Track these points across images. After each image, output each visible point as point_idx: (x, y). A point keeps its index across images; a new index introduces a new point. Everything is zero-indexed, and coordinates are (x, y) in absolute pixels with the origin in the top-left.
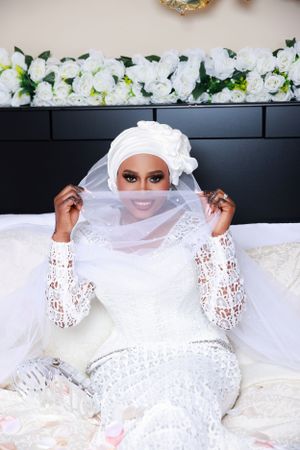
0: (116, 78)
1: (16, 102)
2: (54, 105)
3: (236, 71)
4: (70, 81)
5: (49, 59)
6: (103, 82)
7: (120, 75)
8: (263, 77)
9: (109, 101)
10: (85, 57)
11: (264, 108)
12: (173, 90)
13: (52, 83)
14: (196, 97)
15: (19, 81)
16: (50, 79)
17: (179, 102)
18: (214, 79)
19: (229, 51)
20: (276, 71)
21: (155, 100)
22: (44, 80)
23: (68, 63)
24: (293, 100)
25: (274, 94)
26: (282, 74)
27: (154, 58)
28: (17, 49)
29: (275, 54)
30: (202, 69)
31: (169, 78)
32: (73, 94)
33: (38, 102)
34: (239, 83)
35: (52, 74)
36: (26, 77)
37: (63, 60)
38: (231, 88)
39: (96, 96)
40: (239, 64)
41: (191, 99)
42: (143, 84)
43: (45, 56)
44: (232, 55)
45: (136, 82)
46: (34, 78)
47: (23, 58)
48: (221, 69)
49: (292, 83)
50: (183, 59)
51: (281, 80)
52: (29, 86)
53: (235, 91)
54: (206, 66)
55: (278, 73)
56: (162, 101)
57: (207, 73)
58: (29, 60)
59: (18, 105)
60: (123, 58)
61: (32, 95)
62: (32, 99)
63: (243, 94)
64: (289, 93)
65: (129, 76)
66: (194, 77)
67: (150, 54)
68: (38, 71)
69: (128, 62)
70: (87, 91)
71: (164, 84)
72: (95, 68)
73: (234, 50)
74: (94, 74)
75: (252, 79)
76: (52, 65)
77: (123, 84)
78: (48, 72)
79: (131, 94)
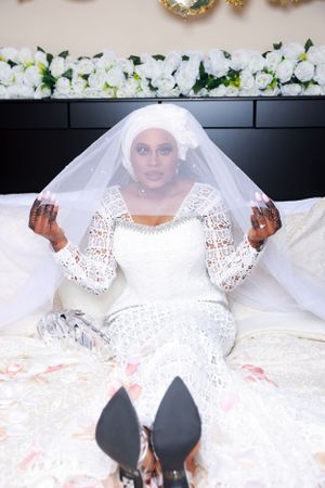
0: (126, 74)
1: (38, 95)
2: (71, 97)
3: (231, 70)
4: (86, 77)
5: (68, 58)
6: (115, 78)
7: (130, 72)
8: (254, 75)
9: (120, 94)
10: (99, 56)
11: (255, 102)
12: (176, 85)
13: (70, 79)
14: (196, 92)
15: (42, 76)
16: (68, 75)
17: (181, 96)
18: (212, 76)
19: (225, 53)
20: (265, 70)
21: (160, 93)
22: (63, 75)
23: (83, 62)
24: (280, 95)
25: (263, 90)
26: (271, 73)
27: (160, 57)
28: (39, 49)
29: (264, 56)
30: (202, 68)
31: (173, 74)
32: (88, 89)
33: (57, 95)
34: (233, 80)
35: (71, 71)
36: (47, 73)
37: (80, 59)
38: (227, 85)
39: (109, 89)
40: (233, 64)
42: (150, 80)
43: (64, 55)
44: (227, 56)
45: (143, 77)
46: (54, 74)
47: (45, 56)
48: (218, 68)
49: (278, 80)
50: (185, 58)
51: (269, 78)
52: (49, 81)
53: (230, 87)
54: (205, 65)
55: (266, 72)
56: (166, 95)
57: (206, 71)
58: (50, 58)
59: (40, 98)
60: (132, 57)
61: (52, 88)
62: (52, 92)
63: (236, 89)
64: (276, 89)
65: (138, 73)
66: (194, 75)
67: (155, 54)
68: (58, 68)
69: (137, 61)
70: (101, 85)
71: (169, 80)
72: (108, 65)
73: (229, 52)
74: (107, 71)
75: (245, 77)
76: (70, 63)
77: (133, 80)
78: (66, 69)
79: (139, 88)
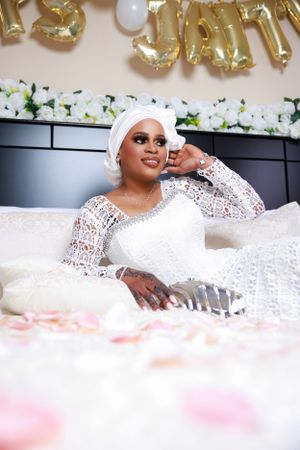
0: (105, 108)
3: (189, 114)
4: (68, 107)
5: (49, 91)
11: (213, 136)
13: (53, 107)
15: (26, 101)
16: (51, 104)
22: (46, 104)
23: (65, 95)
34: (193, 120)
35: (53, 101)
36: (30, 99)
38: (188, 124)
39: (88, 118)
53: (191, 125)
58: (34, 89)
60: (109, 96)
61: (35, 114)
63: (196, 127)
65: (113, 109)
68: (40, 98)
70: (82, 115)
74: (87, 103)
76: (52, 94)
78: (49, 99)
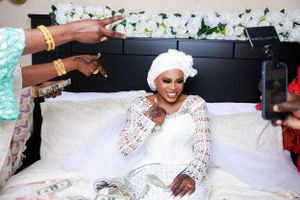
0: (158, 24)
3: (220, 24)
4: (134, 25)
5: (124, 13)
6: (151, 26)
7: (160, 22)
8: (234, 27)
9: (154, 36)
11: (234, 43)
12: (187, 32)
14: (199, 36)
16: (124, 23)
17: (190, 38)
18: (209, 27)
19: (216, 14)
20: (240, 25)
21: (177, 36)
22: (121, 23)
23: (133, 16)
25: (239, 36)
26: (243, 26)
27: (178, 15)
28: (107, 7)
29: (240, 16)
30: (203, 22)
31: (186, 25)
32: (135, 31)
35: (125, 21)
37: (131, 14)
40: (222, 20)
41: (196, 37)
42: (172, 28)
43: (122, 11)
44: (218, 16)
45: (168, 26)
47: (111, 12)
48: (212, 22)
50: (193, 16)
51: (242, 29)
53: (219, 33)
54: (205, 20)
56: (181, 37)
57: (205, 24)
58: (113, 13)
60: (162, 14)
66: (198, 26)
67: (176, 13)
69: (164, 17)
71: (183, 28)
72: (147, 18)
73: (219, 13)
75: (228, 29)
77: (161, 27)
79: (165, 32)
